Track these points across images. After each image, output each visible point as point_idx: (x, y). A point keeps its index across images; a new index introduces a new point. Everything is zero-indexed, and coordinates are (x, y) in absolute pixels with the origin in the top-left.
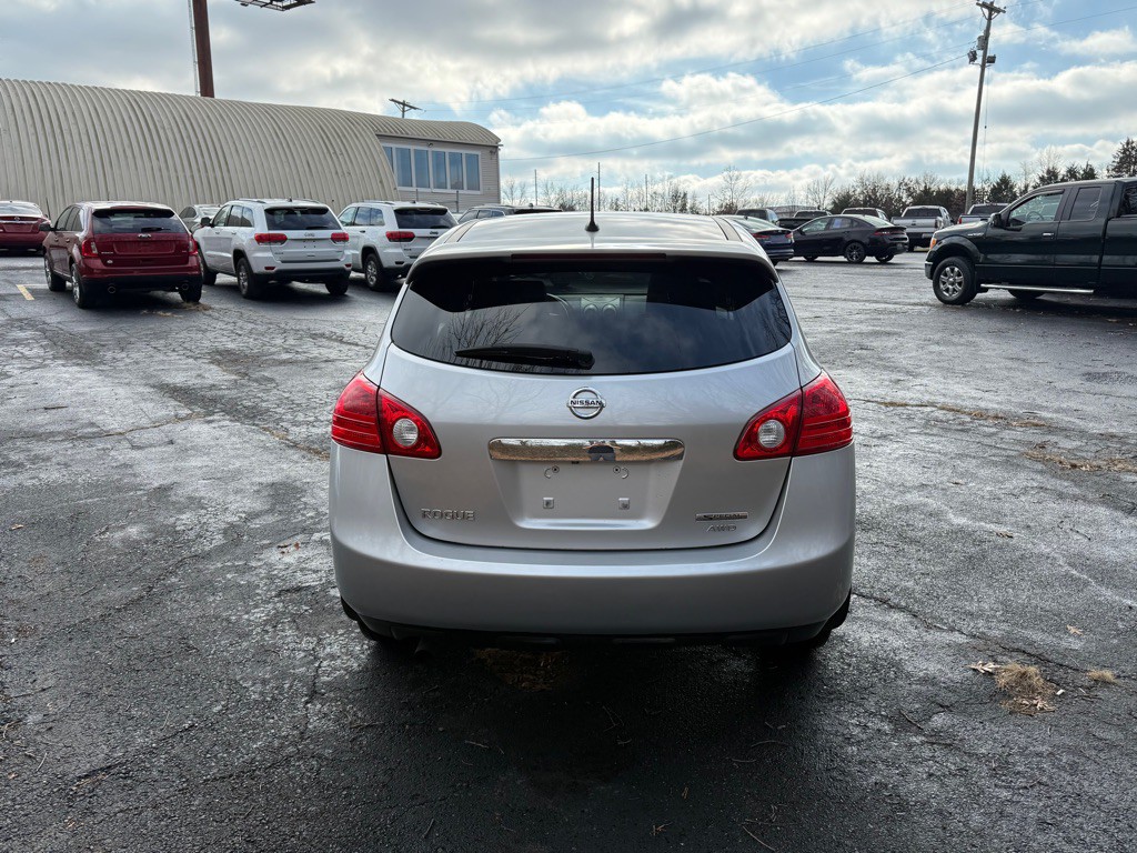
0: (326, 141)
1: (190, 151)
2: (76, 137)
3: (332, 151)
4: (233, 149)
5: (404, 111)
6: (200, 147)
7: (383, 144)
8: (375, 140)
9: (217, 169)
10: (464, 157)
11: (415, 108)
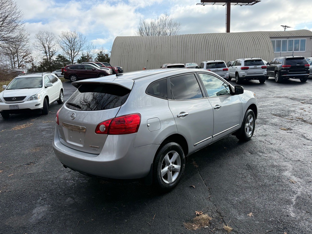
0: (254, 41)
1: (216, 48)
2: (190, 47)
3: (255, 43)
4: (227, 46)
5: (285, 29)
6: (218, 46)
7: (271, 40)
8: (269, 39)
9: (222, 52)
10: (300, 41)
11: (289, 27)
